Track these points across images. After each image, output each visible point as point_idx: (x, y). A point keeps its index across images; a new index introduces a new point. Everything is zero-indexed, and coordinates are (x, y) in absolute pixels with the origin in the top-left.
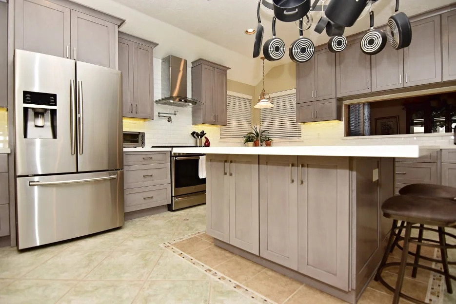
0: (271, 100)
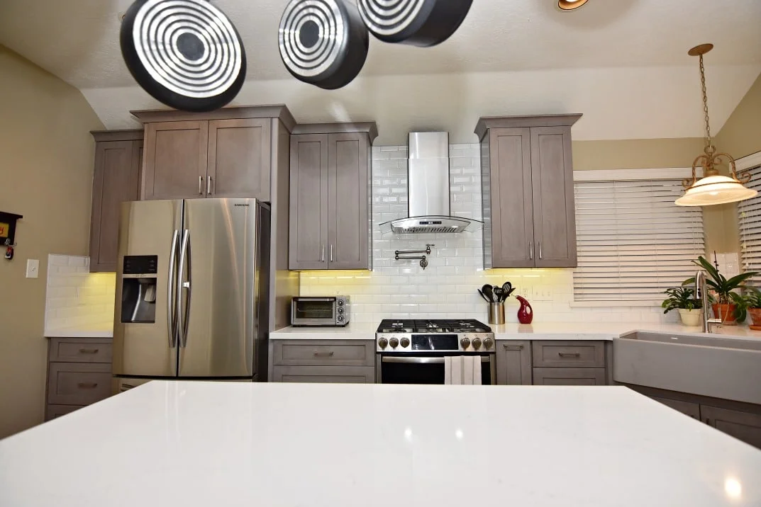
0: (744, 177)
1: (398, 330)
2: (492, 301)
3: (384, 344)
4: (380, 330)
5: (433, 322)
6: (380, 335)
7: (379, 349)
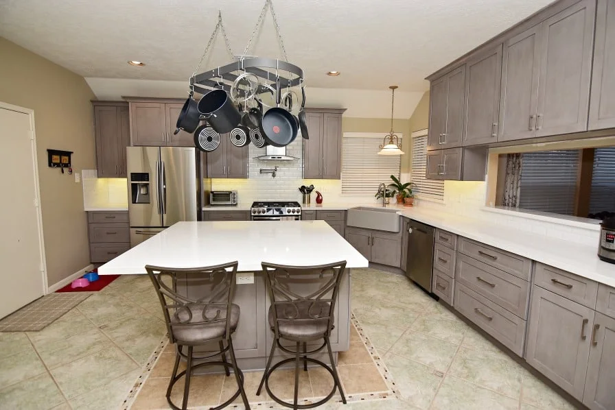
1: (261, 206)
2: (305, 193)
3: (255, 212)
4: (253, 207)
5: (277, 202)
6: (253, 209)
7: (253, 214)
